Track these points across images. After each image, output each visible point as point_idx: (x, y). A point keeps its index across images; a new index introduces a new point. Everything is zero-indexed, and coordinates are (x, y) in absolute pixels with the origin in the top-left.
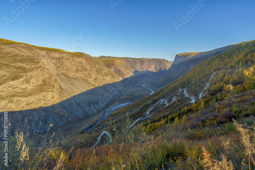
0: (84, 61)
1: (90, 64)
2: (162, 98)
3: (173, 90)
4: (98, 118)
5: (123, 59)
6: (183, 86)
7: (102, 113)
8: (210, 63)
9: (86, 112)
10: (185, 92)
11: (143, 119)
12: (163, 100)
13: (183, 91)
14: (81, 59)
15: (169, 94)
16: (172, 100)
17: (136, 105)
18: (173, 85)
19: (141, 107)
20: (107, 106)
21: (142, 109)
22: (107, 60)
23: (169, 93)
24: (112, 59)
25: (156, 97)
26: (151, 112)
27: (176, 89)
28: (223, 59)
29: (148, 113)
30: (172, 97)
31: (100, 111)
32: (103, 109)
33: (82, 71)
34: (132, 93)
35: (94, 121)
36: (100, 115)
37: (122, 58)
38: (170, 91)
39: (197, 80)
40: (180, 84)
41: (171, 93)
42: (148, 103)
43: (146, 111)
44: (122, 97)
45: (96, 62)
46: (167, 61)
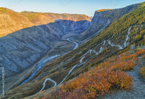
0: (9, 17)
1: (15, 20)
2: (90, 49)
3: (98, 42)
4: (32, 70)
5: (47, 15)
6: (106, 38)
7: (35, 65)
8: (125, 19)
9: (19, 66)
10: (109, 43)
11: (78, 66)
12: (91, 50)
13: (107, 42)
14: (5, 15)
15: (96, 46)
16: (100, 50)
17: (68, 56)
18: (98, 38)
19: (74, 57)
20: (38, 59)
21: (74, 59)
22: (31, 15)
23: (96, 44)
24: (37, 15)
25: (85, 49)
26: (84, 60)
27: (101, 41)
28: (135, 16)
29: (81, 61)
30: (99, 47)
31: (33, 64)
32: (35, 62)
33: (8, 27)
34: (59, 46)
35: (29, 73)
36: (33, 68)
37: (46, 13)
38: (96, 43)
39: (117, 33)
40: (104, 37)
41: (97, 45)
42: (79, 54)
43: (79, 59)
44: (51, 51)
45: (21, 17)
46: (87, 17)
